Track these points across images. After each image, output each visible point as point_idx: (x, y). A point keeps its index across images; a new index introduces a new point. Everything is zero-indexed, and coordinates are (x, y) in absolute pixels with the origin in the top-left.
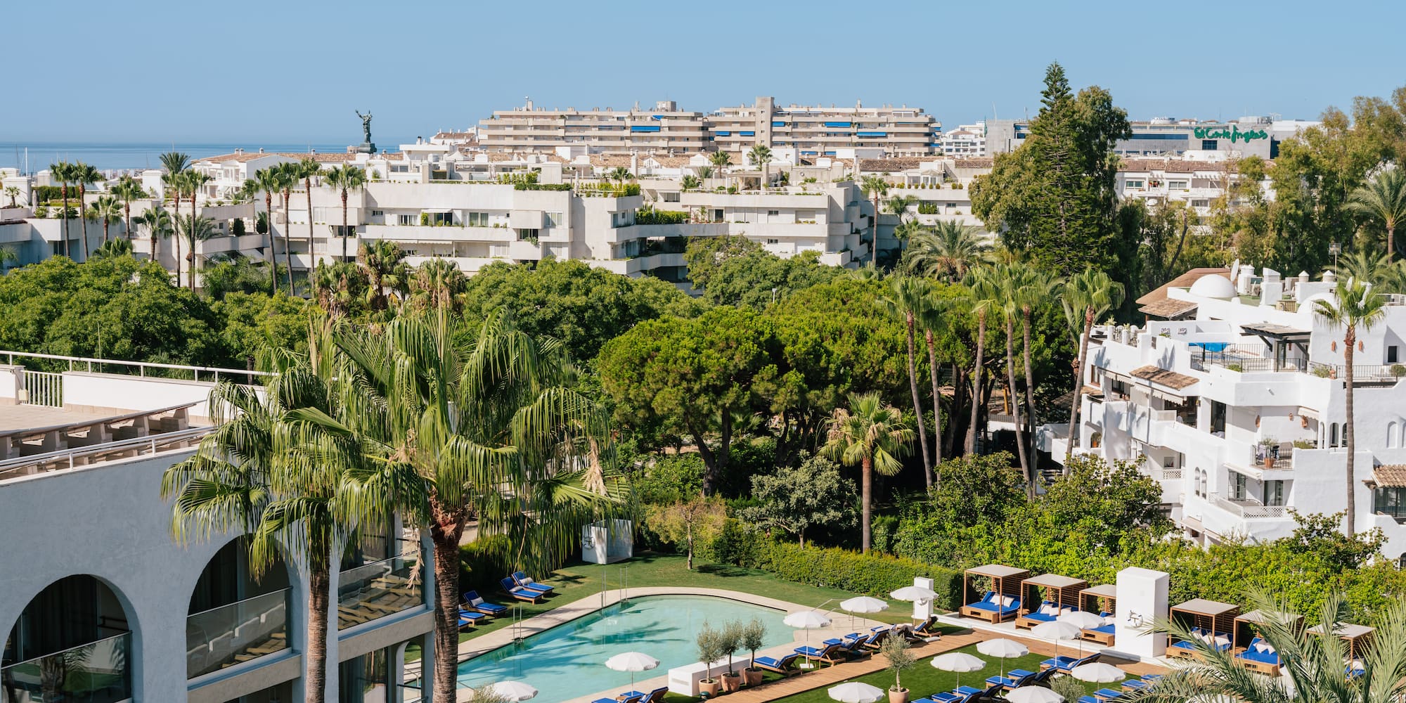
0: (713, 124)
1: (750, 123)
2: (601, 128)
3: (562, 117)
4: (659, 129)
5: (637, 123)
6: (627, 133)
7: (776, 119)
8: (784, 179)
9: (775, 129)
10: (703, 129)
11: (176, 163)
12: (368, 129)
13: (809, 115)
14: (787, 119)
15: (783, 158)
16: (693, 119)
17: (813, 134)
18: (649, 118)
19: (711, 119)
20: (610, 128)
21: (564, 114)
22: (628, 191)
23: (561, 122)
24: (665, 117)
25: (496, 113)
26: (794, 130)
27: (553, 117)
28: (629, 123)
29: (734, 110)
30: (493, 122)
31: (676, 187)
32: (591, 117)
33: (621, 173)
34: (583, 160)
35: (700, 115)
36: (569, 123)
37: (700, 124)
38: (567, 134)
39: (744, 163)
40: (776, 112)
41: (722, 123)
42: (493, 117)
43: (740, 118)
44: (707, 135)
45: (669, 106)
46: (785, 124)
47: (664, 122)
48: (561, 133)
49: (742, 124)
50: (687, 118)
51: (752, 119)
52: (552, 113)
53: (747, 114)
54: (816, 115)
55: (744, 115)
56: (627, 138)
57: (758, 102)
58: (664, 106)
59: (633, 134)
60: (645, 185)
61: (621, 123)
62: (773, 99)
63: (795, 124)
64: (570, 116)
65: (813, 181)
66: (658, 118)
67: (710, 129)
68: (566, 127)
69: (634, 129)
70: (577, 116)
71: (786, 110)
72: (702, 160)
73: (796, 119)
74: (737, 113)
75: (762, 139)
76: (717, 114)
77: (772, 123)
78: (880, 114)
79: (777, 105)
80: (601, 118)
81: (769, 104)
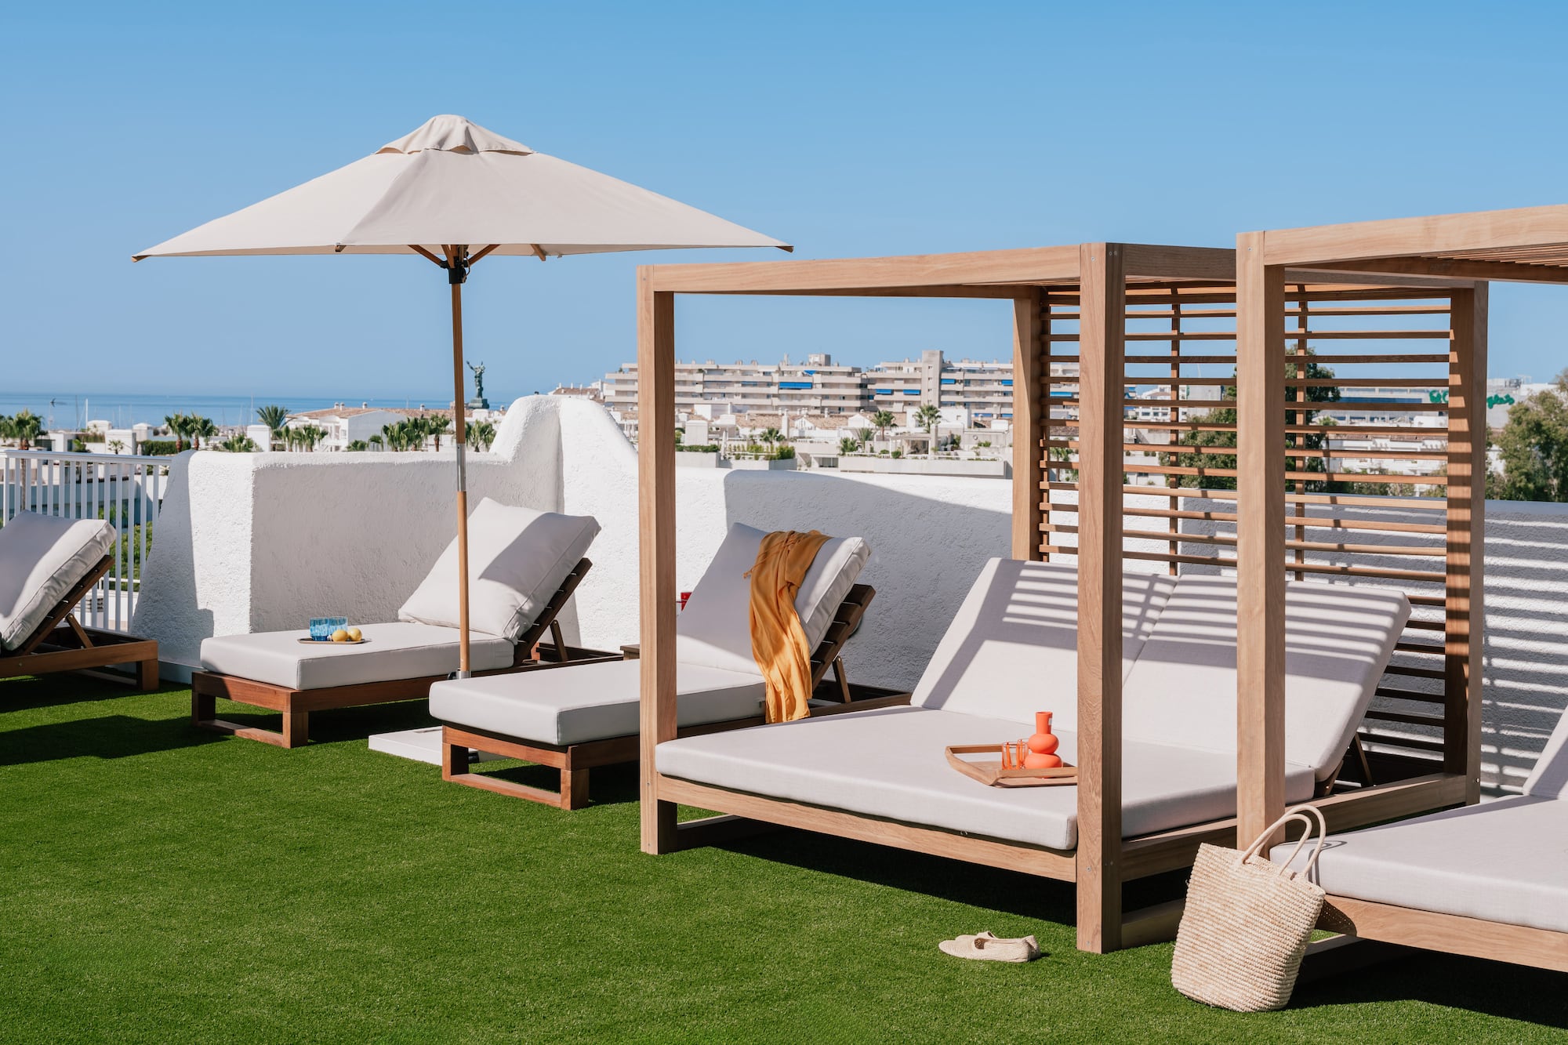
0: (873, 381)
1: (915, 380)
2: (744, 384)
3: (700, 371)
4: (811, 385)
5: (786, 378)
6: (774, 390)
7: (945, 376)
8: (955, 443)
9: (944, 387)
10: (862, 386)
11: (274, 418)
12: (480, 382)
13: (983, 371)
14: (958, 376)
15: (953, 420)
16: (850, 374)
17: (987, 393)
18: (799, 374)
19: (871, 375)
20: (755, 384)
21: (703, 367)
22: (782, 453)
23: (699, 377)
24: (818, 373)
25: (625, 366)
26: (966, 389)
27: (690, 372)
28: (776, 378)
29: (898, 365)
30: (621, 376)
31: (833, 451)
32: (734, 371)
33: (771, 434)
34: (728, 419)
35: (858, 370)
36: (708, 378)
37: (859, 381)
38: (706, 390)
39: (909, 424)
40: (945, 368)
41: (883, 380)
42: (621, 370)
43: (903, 374)
44: (866, 393)
45: (823, 360)
46: (956, 381)
47: (817, 379)
48: (699, 389)
49: (906, 381)
50: (843, 373)
51: (917, 375)
52: (689, 367)
53: (912, 370)
54: (992, 371)
55: (908, 370)
56: (774, 396)
57: (925, 356)
58: (817, 359)
59: (781, 392)
60: (799, 448)
61: (767, 379)
62: (941, 353)
63: (967, 382)
64: (710, 371)
65: (987, 445)
66: (810, 373)
67: (869, 387)
68: (704, 383)
69: (783, 385)
70: (718, 371)
71: (956, 365)
72: (862, 421)
73: (969, 376)
74: (900, 368)
75: (930, 398)
76: (878, 370)
77: (941, 380)
78: (1064, 371)
79: (946, 360)
80: (744, 373)
81: (937, 358)
